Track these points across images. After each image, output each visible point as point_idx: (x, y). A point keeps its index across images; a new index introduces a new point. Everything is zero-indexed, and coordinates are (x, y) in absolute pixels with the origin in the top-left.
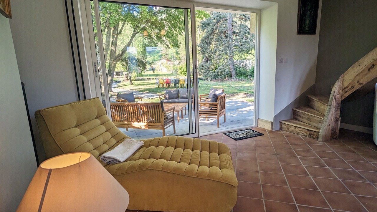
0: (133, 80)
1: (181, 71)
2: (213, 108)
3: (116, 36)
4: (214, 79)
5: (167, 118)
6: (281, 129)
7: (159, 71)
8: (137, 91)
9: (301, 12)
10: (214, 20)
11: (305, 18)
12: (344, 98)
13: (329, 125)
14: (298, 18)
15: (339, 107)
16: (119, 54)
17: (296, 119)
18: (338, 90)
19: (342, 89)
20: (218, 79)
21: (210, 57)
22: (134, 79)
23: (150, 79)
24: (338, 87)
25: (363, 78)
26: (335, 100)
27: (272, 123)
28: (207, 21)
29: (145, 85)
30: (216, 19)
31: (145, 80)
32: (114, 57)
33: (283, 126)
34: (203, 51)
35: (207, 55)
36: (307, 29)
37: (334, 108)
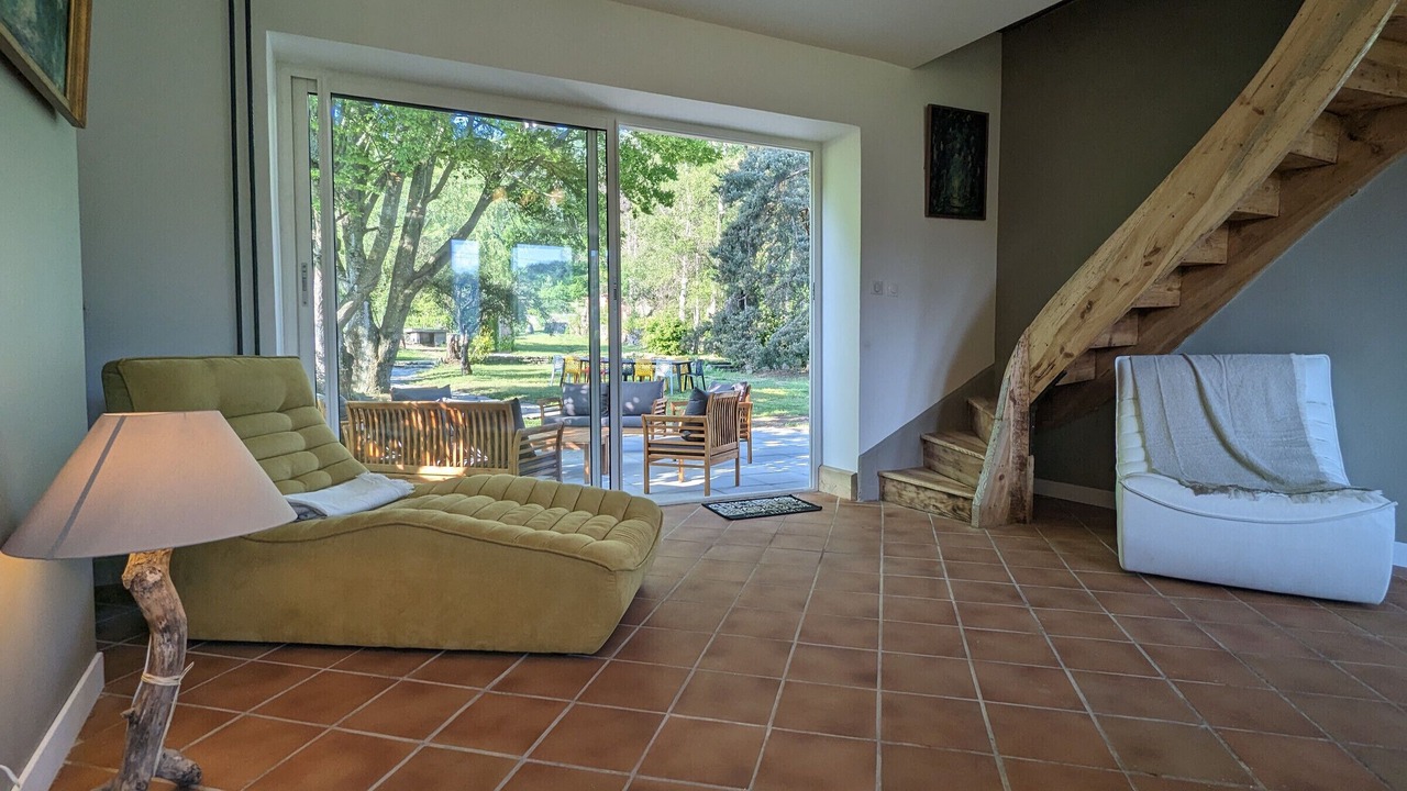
0: (476, 361)
1: (653, 336)
2: (692, 435)
3: (419, 205)
4: (766, 368)
5: (531, 455)
6: (883, 497)
7: (577, 333)
8: (483, 395)
9: (932, 156)
10: (767, 171)
11: (948, 172)
12: (1035, 396)
13: (1001, 478)
14: (926, 172)
15: (1026, 426)
16: (426, 264)
17: (929, 468)
18: (1017, 373)
19: (1028, 371)
20: (780, 368)
21: (752, 291)
22: (480, 356)
23: (540, 360)
24: (1017, 366)
25: (1073, 340)
26: (1012, 404)
27: (854, 477)
28: (744, 172)
29: (515, 376)
30: (772, 167)
31: (521, 363)
32: (408, 272)
33: (890, 487)
34: (730, 271)
35: (741, 284)
36: (956, 203)
37: (1012, 429)
